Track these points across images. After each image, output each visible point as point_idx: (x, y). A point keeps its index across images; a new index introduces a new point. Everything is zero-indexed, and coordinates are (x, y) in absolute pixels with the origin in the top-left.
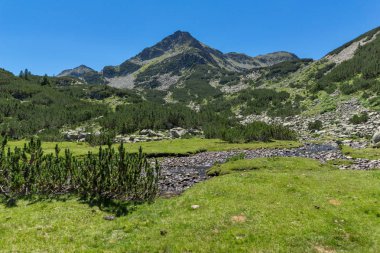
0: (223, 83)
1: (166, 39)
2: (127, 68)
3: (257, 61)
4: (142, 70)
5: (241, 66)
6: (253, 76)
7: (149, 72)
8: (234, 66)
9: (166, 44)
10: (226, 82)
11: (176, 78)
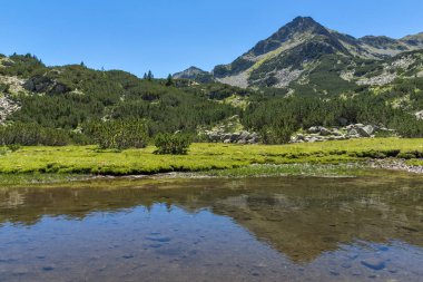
0: (358, 74)
1: (283, 28)
2: (240, 65)
3: (403, 44)
4: (256, 66)
5: (381, 51)
6: (403, 63)
7: (264, 68)
8: (371, 52)
9: (283, 34)
10: (363, 73)
11: (297, 73)
